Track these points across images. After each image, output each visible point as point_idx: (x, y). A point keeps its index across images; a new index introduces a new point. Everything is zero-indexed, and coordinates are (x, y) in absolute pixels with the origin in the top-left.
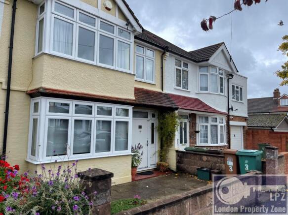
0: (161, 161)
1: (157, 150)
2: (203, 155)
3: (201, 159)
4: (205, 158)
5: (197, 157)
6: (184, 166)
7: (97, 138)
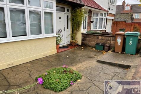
0: (72, 40)
1: (70, 33)
2: (99, 36)
3: (98, 38)
4: (100, 37)
5: (95, 37)
6: (86, 42)
7: (30, 26)
